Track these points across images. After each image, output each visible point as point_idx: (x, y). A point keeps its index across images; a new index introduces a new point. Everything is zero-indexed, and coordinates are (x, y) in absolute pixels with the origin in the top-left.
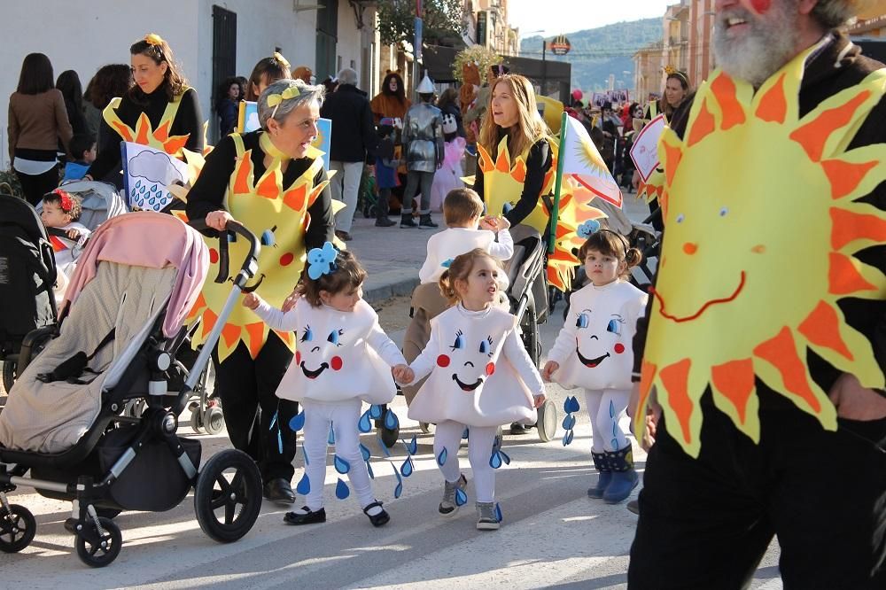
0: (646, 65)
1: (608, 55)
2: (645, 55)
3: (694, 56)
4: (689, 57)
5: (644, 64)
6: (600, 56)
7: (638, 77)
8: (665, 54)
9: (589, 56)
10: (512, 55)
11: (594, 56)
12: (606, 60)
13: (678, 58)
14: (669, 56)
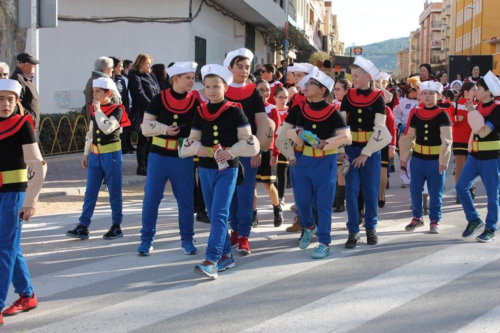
0: (402, 58)
1: (387, 54)
2: (401, 54)
3: (422, 54)
4: (420, 55)
5: (401, 57)
6: (383, 55)
7: (398, 63)
8: (410, 53)
9: (377, 55)
10: (341, 55)
11: (380, 54)
12: (385, 56)
13: (416, 55)
14: (412, 54)
